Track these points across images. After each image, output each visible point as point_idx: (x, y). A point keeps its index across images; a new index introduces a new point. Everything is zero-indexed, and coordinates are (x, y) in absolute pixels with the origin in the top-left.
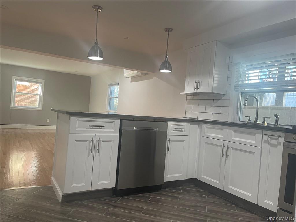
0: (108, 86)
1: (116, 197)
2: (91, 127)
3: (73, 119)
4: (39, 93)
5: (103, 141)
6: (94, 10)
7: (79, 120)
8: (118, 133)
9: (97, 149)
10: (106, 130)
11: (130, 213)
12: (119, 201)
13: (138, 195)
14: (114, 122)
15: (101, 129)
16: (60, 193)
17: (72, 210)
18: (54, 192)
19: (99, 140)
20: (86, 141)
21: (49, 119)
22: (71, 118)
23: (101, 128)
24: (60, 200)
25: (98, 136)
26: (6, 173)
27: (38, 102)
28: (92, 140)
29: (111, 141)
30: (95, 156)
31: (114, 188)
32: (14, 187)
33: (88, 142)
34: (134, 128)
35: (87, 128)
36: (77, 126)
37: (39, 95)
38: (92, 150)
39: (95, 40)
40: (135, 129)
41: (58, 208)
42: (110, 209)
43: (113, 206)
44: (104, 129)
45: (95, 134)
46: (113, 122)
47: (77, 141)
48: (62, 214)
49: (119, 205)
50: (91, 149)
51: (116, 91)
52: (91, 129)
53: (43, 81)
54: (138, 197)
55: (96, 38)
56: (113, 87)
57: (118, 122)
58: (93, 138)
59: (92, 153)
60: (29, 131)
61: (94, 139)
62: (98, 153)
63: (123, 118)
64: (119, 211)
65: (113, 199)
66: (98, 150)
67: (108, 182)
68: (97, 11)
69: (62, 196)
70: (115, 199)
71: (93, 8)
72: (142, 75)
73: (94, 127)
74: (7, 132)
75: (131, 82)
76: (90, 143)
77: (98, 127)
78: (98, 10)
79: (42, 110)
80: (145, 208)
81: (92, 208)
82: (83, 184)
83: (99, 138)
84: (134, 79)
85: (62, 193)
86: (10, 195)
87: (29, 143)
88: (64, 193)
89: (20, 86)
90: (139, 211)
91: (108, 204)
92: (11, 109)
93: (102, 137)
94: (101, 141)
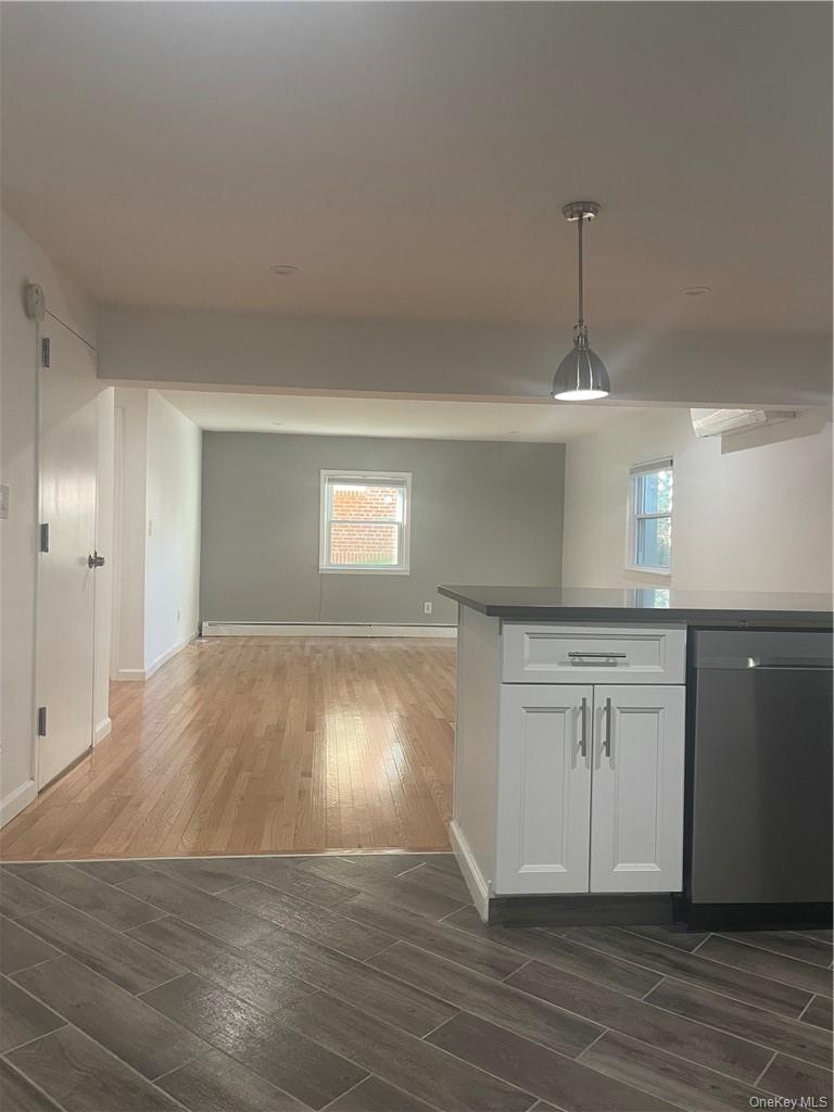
0: (631, 473)
1: (689, 930)
2: (577, 658)
3: (512, 631)
4: (399, 518)
5: (624, 710)
6: (570, 220)
7: (532, 636)
8: (683, 682)
9: (604, 739)
10: (633, 669)
11: (753, 1009)
12: (703, 949)
13: (780, 934)
14: (663, 639)
15: (614, 665)
16: (482, 891)
17: (525, 958)
18: (462, 878)
19: (608, 708)
20: (561, 710)
21: (430, 604)
22: (505, 627)
23: (611, 660)
24: (485, 916)
25: (602, 694)
26: (318, 794)
27: (396, 545)
28: (583, 708)
29: (655, 710)
30: (598, 767)
31: (680, 895)
32: (340, 845)
33: (568, 711)
34: (747, 662)
35: (561, 664)
36: (527, 656)
37: (398, 523)
38: (583, 743)
39: (576, 327)
40: (751, 664)
41: (480, 943)
42: (669, 980)
43: (678, 967)
44: (627, 664)
45: (593, 684)
46: (657, 638)
47: (530, 710)
48: (492, 967)
49: (701, 967)
50: (580, 739)
51: (661, 487)
52: (575, 664)
53: (408, 476)
54: (781, 940)
55: (581, 321)
56: (648, 477)
57: (678, 637)
58: (584, 700)
59: (584, 754)
60: (374, 645)
61: (589, 704)
62: (608, 754)
63: (697, 623)
64: (701, 992)
65: (677, 937)
66: (607, 744)
67: (653, 867)
68: (581, 220)
69: (490, 900)
70: (685, 937)
71: (565, 213)
72: (771, 421)
73: (585, 659)
74: (313, 648)
75: (723, 453)
76: (575, 717)
77: (604, 660)
78: (581, 216)
79: (408, 573)
80: (816, 994)
81: (599, 964)
82: (559, 868)
83: (609, 700)
84: (734, 439)
85: (489, 889)
86: (331, 877)
87: (375, 689)
88: (498, 892)
89: (342, 495)
90: (792, 1005)
91: (659, 956)
92: (322, 574)
93: (621, 697)
94: (618, 711)
